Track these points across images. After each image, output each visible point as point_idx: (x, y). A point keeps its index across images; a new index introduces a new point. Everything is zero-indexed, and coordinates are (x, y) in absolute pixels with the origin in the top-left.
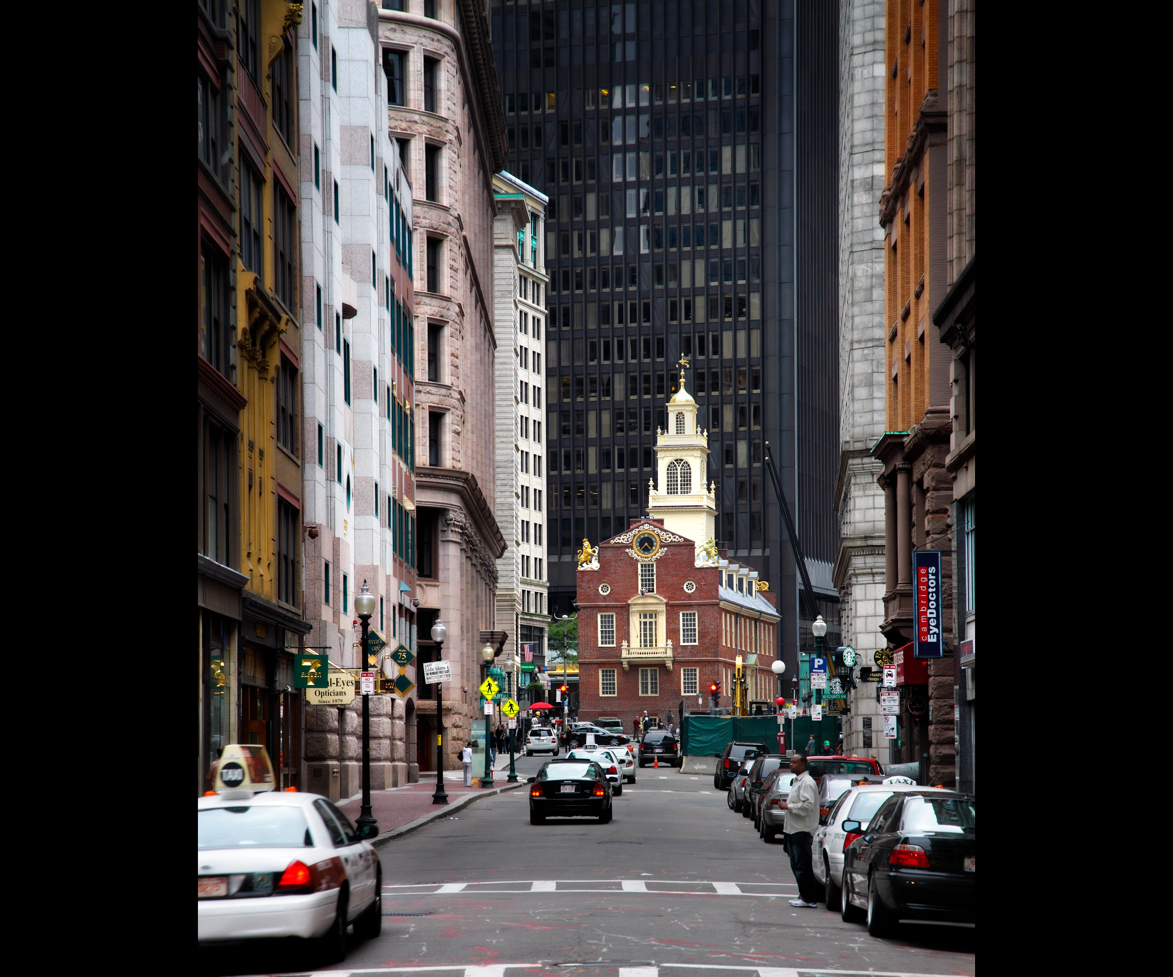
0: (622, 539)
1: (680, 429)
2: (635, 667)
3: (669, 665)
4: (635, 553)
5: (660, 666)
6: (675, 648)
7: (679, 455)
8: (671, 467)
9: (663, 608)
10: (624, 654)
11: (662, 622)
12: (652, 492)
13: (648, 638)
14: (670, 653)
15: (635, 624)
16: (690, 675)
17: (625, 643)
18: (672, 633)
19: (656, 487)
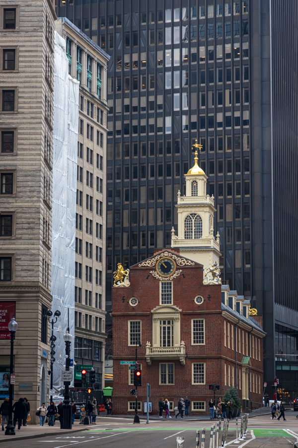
0: (148, 263)
1: (194, 193)
2: (156, 361)
3: (183, 360)
4: (157, 274)
5: (176, 361)
6: (187, 347)
7: (193, 210)
8: (188, 219)
9: (178, 316)
10: (148, 352)
11: (177, 326)
12: (173, 237)
13: (167, 340)
14: (183, 352)
15: (157, 328)
16: (199, 368)
17: (148, 344)
18: (185, 335)
19: (176, 234)
